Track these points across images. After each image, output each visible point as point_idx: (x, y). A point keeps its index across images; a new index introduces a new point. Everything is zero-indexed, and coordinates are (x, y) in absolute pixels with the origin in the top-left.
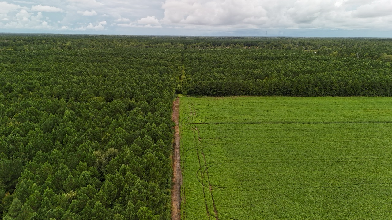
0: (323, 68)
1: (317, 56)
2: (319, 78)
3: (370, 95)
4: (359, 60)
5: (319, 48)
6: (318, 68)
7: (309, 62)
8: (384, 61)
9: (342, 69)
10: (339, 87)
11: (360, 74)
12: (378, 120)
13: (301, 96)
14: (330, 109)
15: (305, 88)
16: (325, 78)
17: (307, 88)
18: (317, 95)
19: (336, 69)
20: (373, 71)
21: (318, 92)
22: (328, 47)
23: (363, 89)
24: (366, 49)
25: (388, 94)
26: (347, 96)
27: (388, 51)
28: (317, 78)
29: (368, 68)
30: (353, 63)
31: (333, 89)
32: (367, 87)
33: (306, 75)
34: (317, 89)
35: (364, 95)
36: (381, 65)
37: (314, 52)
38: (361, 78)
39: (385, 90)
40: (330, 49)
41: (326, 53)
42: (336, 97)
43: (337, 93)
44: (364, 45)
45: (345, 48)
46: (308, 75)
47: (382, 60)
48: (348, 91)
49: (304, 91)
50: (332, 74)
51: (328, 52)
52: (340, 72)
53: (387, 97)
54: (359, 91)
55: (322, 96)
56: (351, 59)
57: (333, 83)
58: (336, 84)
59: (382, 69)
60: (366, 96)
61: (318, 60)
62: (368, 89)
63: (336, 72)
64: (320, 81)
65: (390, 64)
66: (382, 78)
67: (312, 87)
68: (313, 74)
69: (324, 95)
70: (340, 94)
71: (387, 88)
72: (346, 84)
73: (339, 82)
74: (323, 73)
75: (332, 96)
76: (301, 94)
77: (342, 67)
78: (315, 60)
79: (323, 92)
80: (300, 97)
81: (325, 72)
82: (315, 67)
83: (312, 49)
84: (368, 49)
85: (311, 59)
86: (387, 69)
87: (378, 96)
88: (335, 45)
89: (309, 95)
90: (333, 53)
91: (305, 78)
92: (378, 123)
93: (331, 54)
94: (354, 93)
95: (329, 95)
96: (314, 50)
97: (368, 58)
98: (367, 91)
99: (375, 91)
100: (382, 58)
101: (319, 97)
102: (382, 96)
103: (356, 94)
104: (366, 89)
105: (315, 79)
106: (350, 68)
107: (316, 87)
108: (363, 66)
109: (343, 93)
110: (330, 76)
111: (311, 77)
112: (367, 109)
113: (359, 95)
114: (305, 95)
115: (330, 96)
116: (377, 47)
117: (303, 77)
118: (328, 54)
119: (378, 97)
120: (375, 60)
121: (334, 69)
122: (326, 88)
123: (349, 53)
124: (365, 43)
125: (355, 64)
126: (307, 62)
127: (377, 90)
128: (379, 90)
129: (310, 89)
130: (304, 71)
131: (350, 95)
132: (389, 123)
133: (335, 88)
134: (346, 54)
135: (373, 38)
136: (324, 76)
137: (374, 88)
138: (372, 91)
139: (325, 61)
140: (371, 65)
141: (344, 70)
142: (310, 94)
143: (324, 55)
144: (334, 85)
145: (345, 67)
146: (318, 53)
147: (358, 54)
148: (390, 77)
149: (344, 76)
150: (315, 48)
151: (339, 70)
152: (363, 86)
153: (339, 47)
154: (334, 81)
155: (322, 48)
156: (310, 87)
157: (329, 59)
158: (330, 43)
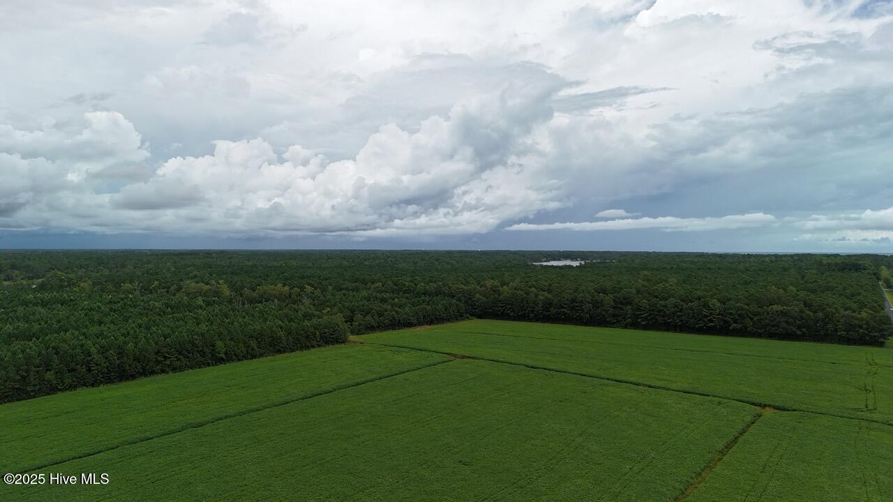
0: (59, 322)
1: (39, 295)
2: (54, 348)
3: (174, 370)
4: (142, 298)
5: (44, 276)
6: (46, 323)
7: (20, 310)
8: (191, 296)
9: (107, 320)
10: (105, 363)
11: (148, 328)
12: (199, 420)
13: (9, 401)
14: (90, 419)
15: (18, 377)
16: (69, 345)
17: (22, 376)
18: (53, 390)
19: (92, 321)
20: (173, 318)
21: (55, 382)
22: (66, 273)
23: (159, 358)
24: (151, 274)
25: (210, 362)
26: (127, 379)
27: (195, 276)
28: (48, 348)
29: (162, 314)
30: (130, 305)
31: (93, 368)
32: (167, 352)
33: (17, 345)
34: (50, 376)
35: (163, 371)
36: (188, 304)
37: (29, 285)
38: (151, 335)
39: (203, 354)
40: (71, 276)
41: (62, 286)
42: (102, 388)
43: (101, 376)
44: (146, 265)
45: (106, 272)
46: (22, 342)
47: (188, 294)
48: (128, 368)
49: (16, 386)
50: (84, 334)
51: (66, 284)
52: (103, 327)
53: (208, 368)
54: (151, 364)
55: (67, 389)
56: (123, 296)
57: (90, 356)
58: (96, 357)
59: (190, 311)
60: (167, 373)
61: (44, 304)
62: (169, 358)
63: (95, 329)
64: (57, 353)
65: (204, 301)
66: (193, 331)
67: (37, 372)
68: (34, 339)
69: (72, 387)
70: (110, 379)
71: (206, 350)
72: (121, 354)
73: (103, 350)
74: (62, 334)
75: (93, 387)
76: (6, 394)
77: (107, 315)
78: (36, 304)
79: (67, 381)
80: (5, 403)
81: (66, 331)
82: (38, 320)
83: (23, 279)
84: (157, 274)
85: (25, 303)
86: (200, 311)
87: (191, 368)
88: (81, 267)
89: (32, 394)
90: (79, 286)
91: (14, 353)
92: (200, 425)
93: (77, 289)
94: (141, 371)
95: (85, 385)
96: (30, 282)
97: (159, 292)
98: (168, 362)
99: (183, 359)
100: (186, 291)
101: (60, 395)
102: (199, 368)
103: (146, 373)
104: (165, 357)
105: (43, 352)
106: (125, 317)
107: (48, 370)
108: (151, 310)
109: (119, 374)
110: (82, 340)
111: (30, 348)
112: (174, 400)
113: (153, 373)
114: (19, 395)
115: (87, 386)
116: (173, 269)
117: (8, 350)
118: (68, 288)
119: (191, 370)
120: (174, 295)
121: (87, 323)
122: (74, 370)
123: (118, 285)
124: (149, 262)
125: (135, 307)
126: (16, 311)
127: (188, 357)
128: (190, 355)
129: (32, 379)
130: (10, 336)
131: (133, 377)
132: (220, 421)
133: (97, 364)
134: (110, 287)
135: (163, 250)
136: (65, 341)
137: (180, 353)
138: (179, 359)
139: (62, 305)
140: (167, 306)
141: (112, 322)
142: (32, 391)
143: (58, 292)
144: (94, 358)
145: (113, 316)
146: (42, 287)
147: (136, 284)
148: (207, 326)
149: (114, 337)
150: (31, 275)
151: (100, 323)
152: (158, 353)
153: (92, 271)
154: (93, 350)
155: (49, 275)
156: (32, 373)
157: (71, 300)
158: (69, 262)
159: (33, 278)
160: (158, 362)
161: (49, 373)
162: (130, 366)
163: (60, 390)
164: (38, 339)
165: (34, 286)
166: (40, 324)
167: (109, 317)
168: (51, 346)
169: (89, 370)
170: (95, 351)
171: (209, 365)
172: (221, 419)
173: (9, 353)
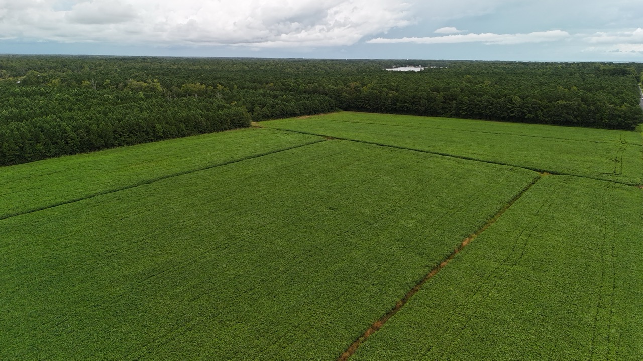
0: (40, 108)
1: (23, 89)
2: (39, 127)
3: (128, 144)
4: (98, 92)
5: (24, 75)
6: (32, 109)
7: (11, 99)
8: (134, 91)
9: (76, 107)
10: (78, 138)
11: (106, 114)
12: (148, 179)
13: (13, 164)
14: (72, 177)
15: (17, 148)
16: (50, 125)
17: (20, 147)
18: (43, 157)
19: (64, 108)
20: (123, 107)
21: (44, 151)
22: (41, 72)
23: (116, 136)
24: (104, 74)
25: (153, 139)
26: (95, 150)
27: (136, 76)
28: (35, 127)
29: (115, 103)
30: (90, 97)
31: (69, 142)
32: (121, 131)
33: (13, 125)
34: (39, 147)
35: (119, 145)
36: (132, 97)
37: (15, 82)
38: (109, 119)
39: (147, 133)
40: (44, 74)
41: (38, 83)
42: (77, 155)
43: (76, 148)
44: (98, 67)
45: (70, 72)
46: (16, 123)
47: (132, 90)
48: (94, 142)
49: (17, 154)
50: (60, 118)
51: (41, 80)
52: (73, 113)
53: (151, 143)
54: (111, 139)
55: (53, 157)
56: (85, 90)
57: (66, 133)
58: (72, 134)
59: (135, 102)
60: (123, 146)
61: (28, 95)
62: (123, 136)
63: (67, 114)
64: (42, 131)
65: (144, 95)
66: (139, 117)
67: (30, 144)
68: (24, 121)
69: (56, 155)
70: (83, 149)
71: (148, 130)
72: (88, 132)
73: (76, 129)
74: (44, 117)
75: (71, 155)
76: (11, 159)
77: (74, 104)
78: (22, 95)
79: (53, 151)
80: (11, 165)
81: (47, 115)
82: (25, 107)
83: (9, 76)
84: (107, 74)
85: (14, 94)
86: (142, 102)
87: (139, 143)
88: (51, 68)
89: (29, 159)
90: (51, 82)
91: (12, 131)
92: (150, 182)
93: (50, 85)
94: (104, 144)
95: (66, 153)
96: (15, 79)
97: (110, 88)
98: (123, 139)
99: (133, 137)
100: (130, 87)
101: (49, 160)
102: (145, 143)
103: (108, 146)
104: (120, 135)
105: (32, 130)
106: (88, 105)
107: (37, 143)
108: (107, 101)
109: (88, 146)
110: (59, 122)
111: (23, 127)
112: (130, 165)
113: (113, 146)
114: (20, 160)
115: (67, 154)
116: (119, 70)
117: (7, 129)
118: (43, 84)
119: (139, 145)
120: (122, 90)
121: (61, 109)
122: (56, 143)
123: (80, 82)
124: (100, 65)
125: (94, 98)
126: (8, 100)
127: (136, 135)
128: (138, 134)
129: (27, 149)
130: (6, 118)
131: (99, 149)
132: (163, 180)
133: (72, 140)
134: (74, 83)
135: (109, 56)
136: (47, 122)
137: (131, 132)
138: (130, 137)
139: (41, 96)
140: (118, 98)
141: (79, 109)
142: (29, 157)
143: (37, 87)
144: (69, 135)
145: (79, 105)
146: (24, 83)
147: (93, 81)
148: (148, 113)
149: (82, 120)
150: (15, 73)
151: (71, 110)
152: (115, 132)
153: (59, 72)
154: (68, 129)
155: (28, 73)
156: (27, 145)
157: (47, 92)
158: (41, 64)
159: (16, 76)
160: (115, 139)
161: (38, 145)
162: (96, 141)
163: (49, 157)
164: (27, 121)
165: (19, 82)
166: (27, 110)
167: (76, 105)
168: (37, 126)
169: (67, 143)
170: (69, 130)
171: (152, 141)
172: (164, 178)
173: (8, 131)
